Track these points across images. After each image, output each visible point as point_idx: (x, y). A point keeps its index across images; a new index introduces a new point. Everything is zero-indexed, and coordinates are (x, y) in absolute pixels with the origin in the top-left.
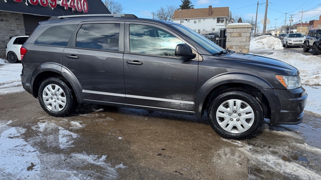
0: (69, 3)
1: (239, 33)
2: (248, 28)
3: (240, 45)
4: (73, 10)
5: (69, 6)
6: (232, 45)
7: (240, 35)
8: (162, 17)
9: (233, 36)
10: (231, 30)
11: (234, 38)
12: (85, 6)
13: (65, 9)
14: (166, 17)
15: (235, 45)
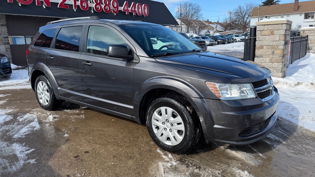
0: (130, 9)
1: (271, 31)
2: (282, 24)
3: (272, 44)
4: (134, 14)
5: (130, 11)
6: (263, 45)
7: (272, 33)
8: (239, 15)
9: (263, 34)
10: (262, 28)
11: (265, 36)
12: (146, 11)
13: (126, 14)
14: (243, 15)
15: (266, 44)
